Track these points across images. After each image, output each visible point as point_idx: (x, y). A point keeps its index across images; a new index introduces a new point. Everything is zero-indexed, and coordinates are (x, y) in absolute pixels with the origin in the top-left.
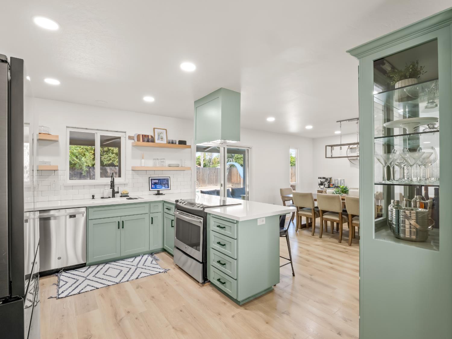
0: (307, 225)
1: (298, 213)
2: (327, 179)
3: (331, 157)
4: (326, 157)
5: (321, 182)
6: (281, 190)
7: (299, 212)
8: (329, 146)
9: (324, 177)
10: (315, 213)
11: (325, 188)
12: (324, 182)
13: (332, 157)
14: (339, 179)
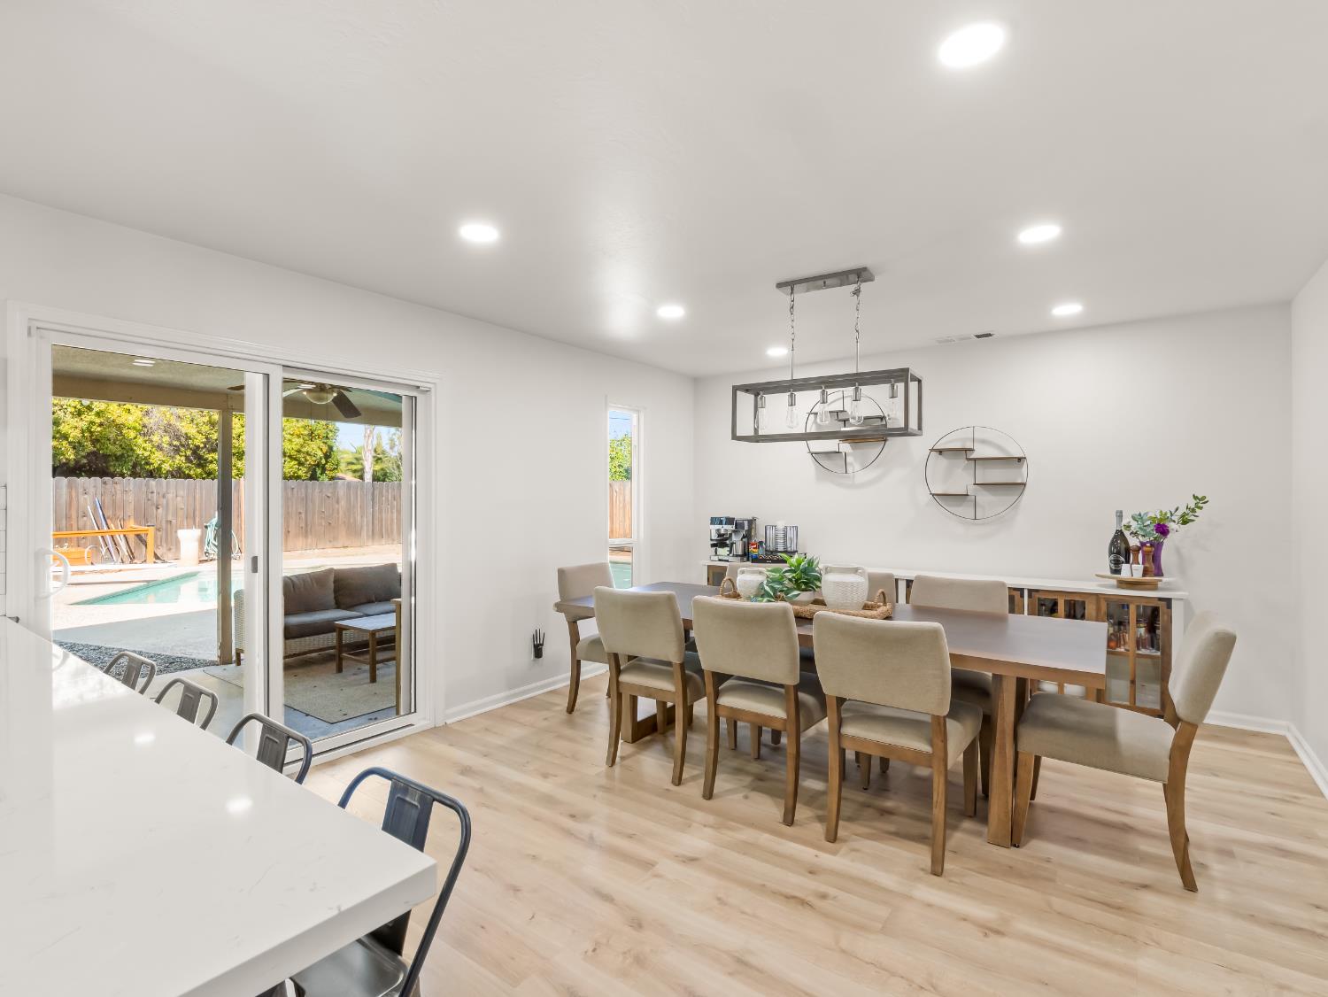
0: (659, 719)
1: (618, 682)
2: (739, 526)
3: (752, 433)
4: (735, 437)
5: (720, 535)
6: (561, 573)
7: (624, 678)
8: (747, 389)
9: (731, 516)
10: (686, 681)
11: (733, 556)
12: (731, 535)
13: (757, 438)
14: (781, 526)
